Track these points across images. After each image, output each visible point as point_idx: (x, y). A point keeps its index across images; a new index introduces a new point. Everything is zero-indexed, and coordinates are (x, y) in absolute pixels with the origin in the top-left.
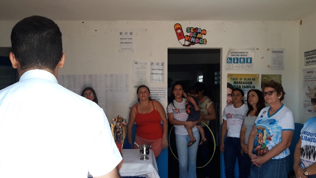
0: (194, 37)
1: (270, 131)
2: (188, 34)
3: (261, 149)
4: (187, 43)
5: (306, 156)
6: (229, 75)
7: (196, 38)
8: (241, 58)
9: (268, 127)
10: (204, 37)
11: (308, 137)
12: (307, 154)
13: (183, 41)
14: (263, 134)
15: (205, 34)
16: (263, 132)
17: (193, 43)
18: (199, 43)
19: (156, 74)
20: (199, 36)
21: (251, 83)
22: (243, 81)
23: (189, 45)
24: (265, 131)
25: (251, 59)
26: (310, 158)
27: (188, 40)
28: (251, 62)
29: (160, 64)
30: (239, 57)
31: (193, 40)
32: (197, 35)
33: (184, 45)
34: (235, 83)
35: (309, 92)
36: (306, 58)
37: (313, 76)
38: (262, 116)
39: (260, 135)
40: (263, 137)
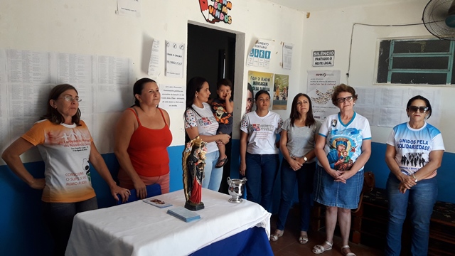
0: (219, 11)
1: (356, 142)
2: (212, 3)
3: (344, 163)
4: (211, 18)
5: (410, 164)
6: (251, 73)
7: (221, 11)
8: (261, 51)
9: (351, 137)
10: (229, 13)
11: (410, 144)
12: (412, 162)
13: (206, 12)
14: (346, 146)
15: (230, 9)
16: (345, 143)
17: (217, 20)
18: (224, 21)
19: (172, 62)
20: (224, 9)
21: (267, 84)
22: (260, 81)
23: (213, 22)
24: (348, 142)
25: (269, 53)
26: (416, 165)
27: (212, 14)
28: (269, 58)
29: (178, 46)
30: (260, 49)
31: (217, 14)
32: (222, 7)
33: (208, 21)
34: (254, 83)
35: (318, 97)
36: (315, 58)
37: (325, 79)
38: (334, 126)
39: (340, 148)
40: (346, 149)
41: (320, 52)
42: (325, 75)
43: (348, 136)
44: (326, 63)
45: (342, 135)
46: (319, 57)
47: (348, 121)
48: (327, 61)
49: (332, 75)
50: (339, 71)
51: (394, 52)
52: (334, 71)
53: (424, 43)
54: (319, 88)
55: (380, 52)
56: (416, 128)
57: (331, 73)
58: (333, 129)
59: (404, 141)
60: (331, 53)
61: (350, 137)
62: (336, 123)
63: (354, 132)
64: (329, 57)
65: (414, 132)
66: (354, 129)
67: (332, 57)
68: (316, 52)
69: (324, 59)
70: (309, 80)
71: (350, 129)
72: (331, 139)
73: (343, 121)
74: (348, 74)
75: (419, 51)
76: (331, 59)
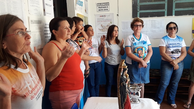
1: (146, 48)
11: (174, 45)
14: (142, 50)
16: (142, 49)
24: (143, 49)
28: (82, 6)
35: (102, 28)
36: (98, 7)
37: (105, 18)
38: (134, 41)
39: (139, 52)
40: (142, 52)
41: (101, 4)
42: (105, 16)
43: (142, 45)
44: (105, 10)
45: (139, 45)
46: (100, 7)
47: (139, 38)
48: (105, 8)
49: (109, 16)
50: (113, 14)
51: (140, 2)
52: (110, 14)
54: (102, 23)
55: (133, 3)
56: (173, 38)
57: (108, 15)
58: (134, 42)
59: (171, 44)
60: (107, 4)
61: (144, 46)
62: (134, 39)
63: (144, 43)
64: (107, 6)
65: (173, 40)
66: (144, 41)
67: (108, 6)
68: (99, 4)
69: (104, 7)
70: (96, 20)
71: (142, 42)
72: (134, 48)
73: (136, 38)
74: (118, 15)
76: (107, 7)
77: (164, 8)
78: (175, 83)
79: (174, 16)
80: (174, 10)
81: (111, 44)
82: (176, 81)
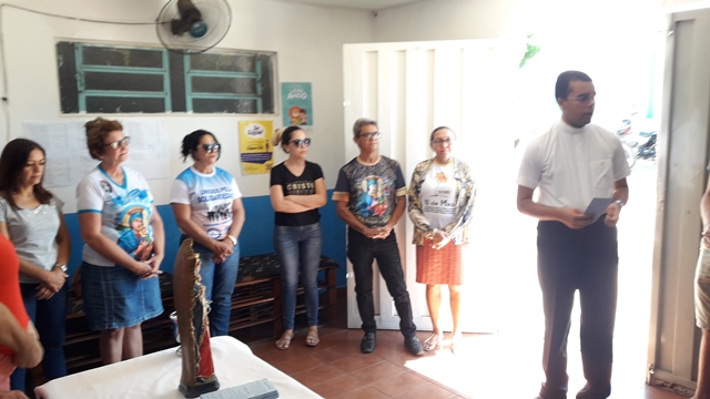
11: (213, 195)
14: (142, 219)
16: (141, 215)
38: (110, 191)
39: (135, 224)
40: (142, 224)
43: (138, 203)
51: (83, 63)
53: (127, 53)
55: (59, 61)
56: (208, 173)
58: (112, 196)
59: (206, 192)
62: (109, 185)
63: (142, 194)
66: (138, 190)
71: (133, 192)
74: (5, 99)
75: (122, 64)
77: (160, 88)
78: (224, 299)
79: (190, 113)
80: (190, 96)
81: (20, 209)
82: (224, 293)
